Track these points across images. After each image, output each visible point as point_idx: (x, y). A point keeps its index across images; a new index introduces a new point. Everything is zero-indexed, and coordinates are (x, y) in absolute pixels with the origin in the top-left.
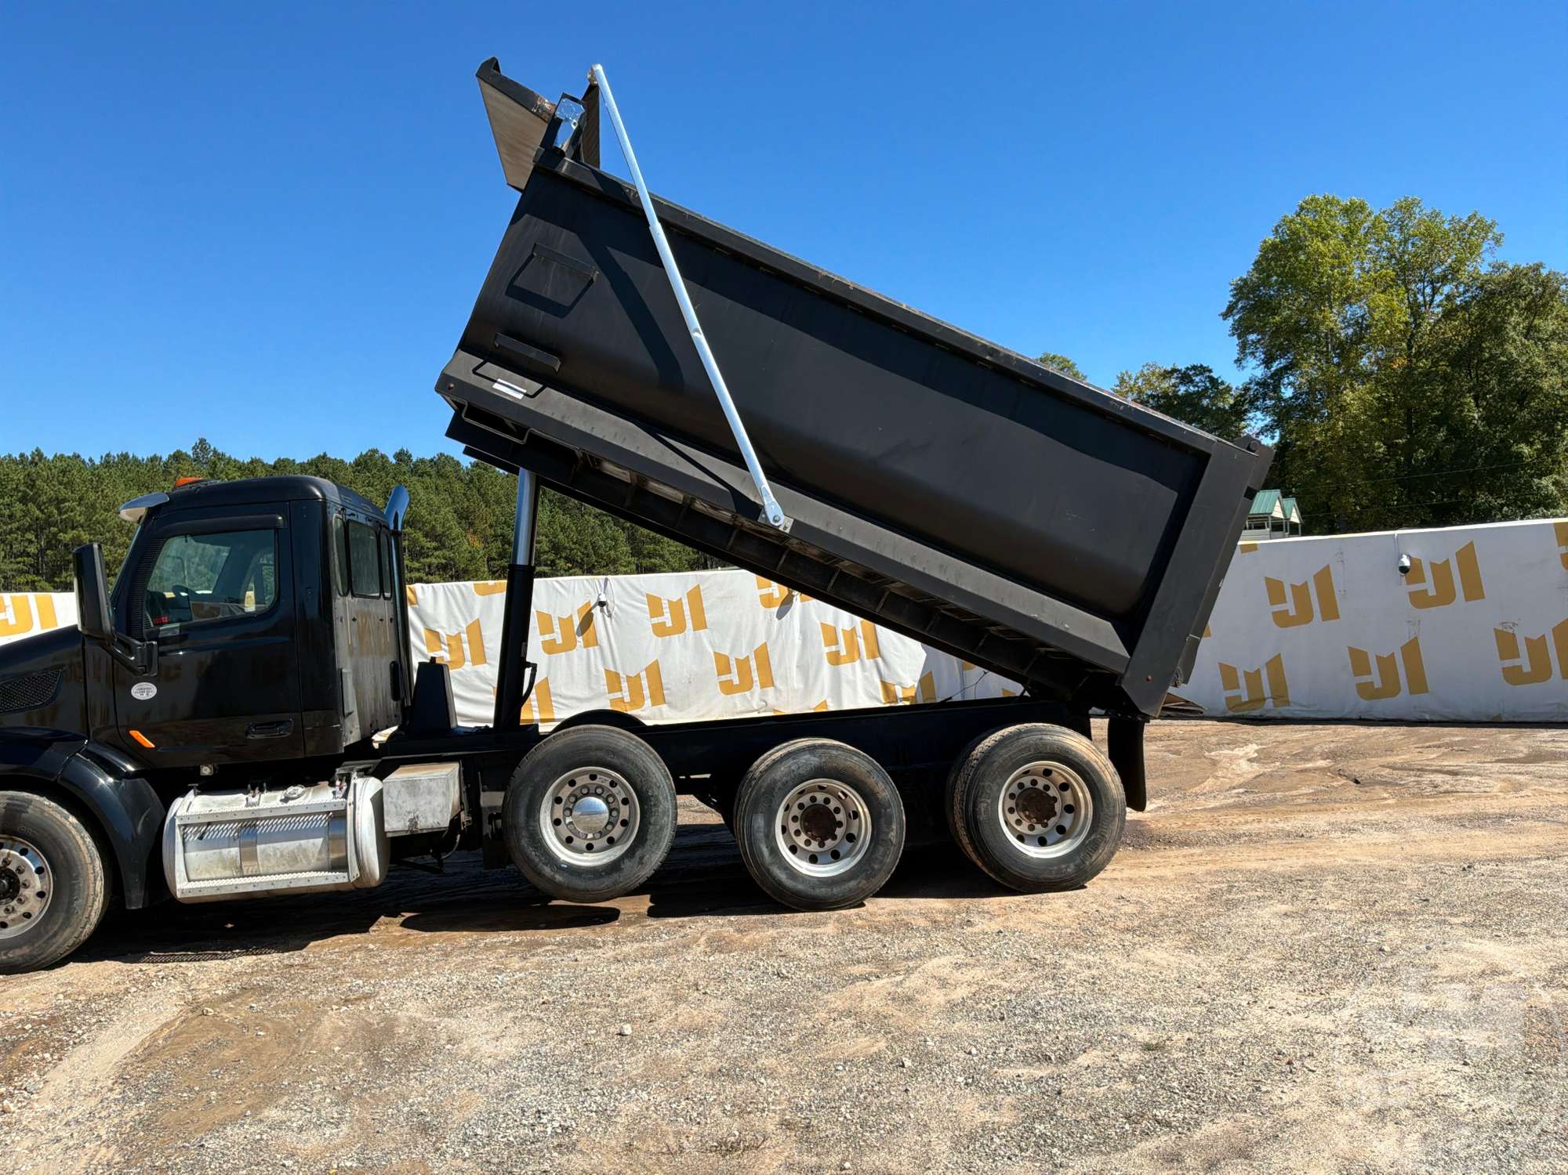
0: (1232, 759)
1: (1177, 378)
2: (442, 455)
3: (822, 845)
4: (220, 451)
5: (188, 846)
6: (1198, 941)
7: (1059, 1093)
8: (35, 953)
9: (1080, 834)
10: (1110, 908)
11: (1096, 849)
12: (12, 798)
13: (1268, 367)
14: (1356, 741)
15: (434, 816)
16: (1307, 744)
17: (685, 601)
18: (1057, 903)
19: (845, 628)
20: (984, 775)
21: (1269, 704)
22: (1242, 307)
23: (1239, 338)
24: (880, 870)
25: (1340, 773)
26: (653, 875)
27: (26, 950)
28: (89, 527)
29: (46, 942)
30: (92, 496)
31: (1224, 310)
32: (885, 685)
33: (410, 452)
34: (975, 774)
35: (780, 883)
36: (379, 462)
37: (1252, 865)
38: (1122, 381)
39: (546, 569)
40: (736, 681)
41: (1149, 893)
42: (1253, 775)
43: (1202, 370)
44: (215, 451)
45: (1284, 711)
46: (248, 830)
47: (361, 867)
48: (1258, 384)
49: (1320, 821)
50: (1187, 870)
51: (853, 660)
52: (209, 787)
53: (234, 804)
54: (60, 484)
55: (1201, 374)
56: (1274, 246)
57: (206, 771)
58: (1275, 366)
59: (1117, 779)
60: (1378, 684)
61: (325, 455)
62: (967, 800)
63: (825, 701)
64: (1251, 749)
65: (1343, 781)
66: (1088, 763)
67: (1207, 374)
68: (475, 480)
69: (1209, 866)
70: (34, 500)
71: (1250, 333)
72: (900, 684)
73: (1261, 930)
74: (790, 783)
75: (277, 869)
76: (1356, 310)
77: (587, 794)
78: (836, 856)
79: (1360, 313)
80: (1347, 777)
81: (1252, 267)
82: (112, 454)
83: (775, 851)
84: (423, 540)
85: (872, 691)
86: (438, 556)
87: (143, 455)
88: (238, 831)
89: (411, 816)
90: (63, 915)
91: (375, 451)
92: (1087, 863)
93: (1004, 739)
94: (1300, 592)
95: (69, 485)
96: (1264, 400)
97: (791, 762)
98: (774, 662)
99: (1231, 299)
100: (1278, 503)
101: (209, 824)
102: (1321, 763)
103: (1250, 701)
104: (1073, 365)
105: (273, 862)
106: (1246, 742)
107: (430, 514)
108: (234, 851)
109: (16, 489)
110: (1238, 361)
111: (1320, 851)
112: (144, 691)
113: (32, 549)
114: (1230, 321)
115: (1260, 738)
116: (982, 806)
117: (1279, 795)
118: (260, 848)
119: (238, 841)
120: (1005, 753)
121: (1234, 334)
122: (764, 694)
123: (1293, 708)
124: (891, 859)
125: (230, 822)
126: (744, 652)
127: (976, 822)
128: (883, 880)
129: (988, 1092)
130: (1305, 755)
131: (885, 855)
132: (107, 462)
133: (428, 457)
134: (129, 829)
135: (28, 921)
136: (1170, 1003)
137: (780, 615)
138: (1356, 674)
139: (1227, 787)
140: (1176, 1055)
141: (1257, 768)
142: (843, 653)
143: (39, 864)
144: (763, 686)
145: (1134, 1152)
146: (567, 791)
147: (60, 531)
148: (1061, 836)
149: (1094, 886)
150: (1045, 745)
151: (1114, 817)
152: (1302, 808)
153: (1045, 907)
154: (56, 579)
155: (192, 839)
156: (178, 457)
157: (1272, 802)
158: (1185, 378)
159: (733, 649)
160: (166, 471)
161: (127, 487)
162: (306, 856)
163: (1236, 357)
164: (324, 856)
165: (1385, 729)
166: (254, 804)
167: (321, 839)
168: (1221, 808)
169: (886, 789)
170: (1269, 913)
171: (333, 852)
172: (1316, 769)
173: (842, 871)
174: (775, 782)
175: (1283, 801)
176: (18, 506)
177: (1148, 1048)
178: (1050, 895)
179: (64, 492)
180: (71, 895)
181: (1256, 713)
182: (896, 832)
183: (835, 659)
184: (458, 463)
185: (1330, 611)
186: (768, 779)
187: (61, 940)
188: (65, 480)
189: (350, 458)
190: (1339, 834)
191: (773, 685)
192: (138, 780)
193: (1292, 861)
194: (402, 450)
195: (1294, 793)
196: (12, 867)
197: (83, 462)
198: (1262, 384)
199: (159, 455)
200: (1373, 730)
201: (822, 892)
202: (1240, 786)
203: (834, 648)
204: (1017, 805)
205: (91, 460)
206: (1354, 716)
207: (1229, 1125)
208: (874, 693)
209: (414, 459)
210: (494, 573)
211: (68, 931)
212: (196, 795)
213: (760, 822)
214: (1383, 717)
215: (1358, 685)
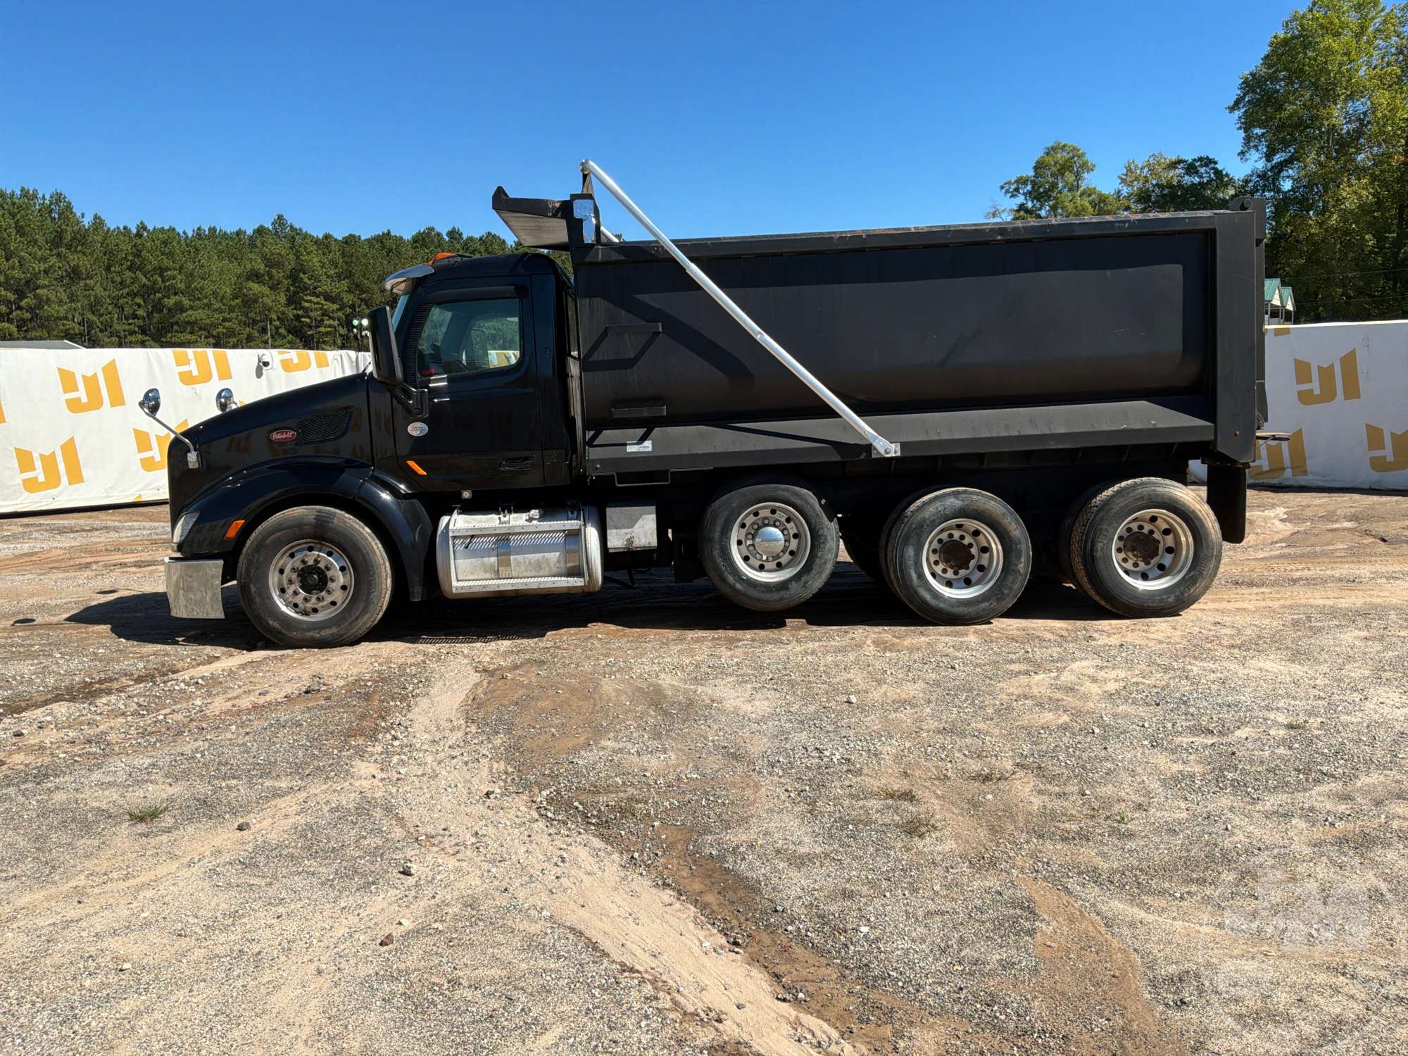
0: (1265, 519)
1: (1182, 168)
2: (489, 234)
3: (956, 573)
4: (297, 226)
5: (457, 555)
6: (1297, 656)
7: (1233, 754)
8: (342, 632)
9: (1180, 571)
10: (1210, 630)
11: (1194, 584)
12: (319, 511)
13: (1268, 161)
14: (1372, 507)
15: (646, 537)
16: (1330, 508)
18: (1161, 626)
20: (1102, 519)
21: (1288, 473)
22: (1248, 101)
23: (1245, 132)
24: (1008, 595)
25: (1367, 533)
26: (817, 593)
27: (334, 630)
28: (189, 292)
29: (350, 624)
30: (190, 266)
31: (1232, 104)
33: (461, 230)
34: (1093, 520)
35: (925, 602)
36: (435, 239)
37: (1320, 602)
38: (1129, 170)
41: (1240, 620)
42: (1289, 533)
43: (1207, 162)
44: (292, 227)
45: (1302, 480)
46: (503, 543)
47: (590, 576)
48: (1259, 176)
49: (1365, 571)
50: (1263, 604)
52: (469, 508)
53: (489, 522)
54: (163, 254)
55: (1206, 165)
56: (1285, 42)
57: (466, 495)
58: (1278, 158)
59: (1217, 526)
60: (1390, 458)
62: (1086, 542)
64: (1281, 511)
65: (1372, 540)
66: (1193, 512)
67: (1212, 165)
69: (1282, 602)
70: (140, 268)
71: (1254, 127)
73: (1349, 649)
74: (937, 521)
75: (526, 574)
76: (1360, 105)
77: (767, 525)
78: (968, 583)
79: (1362, 109)
80: (1374, 536)
81: (1261, 62)
82: (203, 227)
83: (921, 576)
87: (230, 228)
88: (494, 543)
89: (628, 537)
90: (363, 604)
91: (432, 229)
92: (1186, 595)
93: (1122, 490)
94: (1326, 374)
95: (171, 255)
96: (1263, 192)
97: (938, 504)
99: (1239, 92)
100: (1277, 292)
101: (473, 537)
102: (1347, 524)
103: (1270, 471)
104: (1083, 154)
105: (523, 568)
106: (1273, 506)
108: (493, 559)
109: (125, 259)
110: (1242, 153)
111: (1375, 593)
112: (417, 429)
113: (141, 312)
114: (1238, 113)
115: (1285, 502)
116: (1099, 546)
117: (1318, 549)
118: (512, 557)
119: (495, 552)
120: (1121, 502)
121: (1240, 128)
123: (1309, 477)
124: (1018, 585)
125: (488, 535)
127: (1093, 558)
128: (1010, 602)
129: (1173, 752)
130: (1330, 517)
131: (1013, 582)
132: (199, 233)
133: (477, 236)
134: (410, 537)
135: (333, 608)
136: (1295, 698)
138: (1370, 449)
139: (1270, 541)
140: (1316, 732)
141: (1289, 528)
143: (343, 564)
145: (1313, 792)
146: (751, 519)
147: (164, 297)
148: (1161, 572)
149: (1188, 615)
150: (1157, 496)
151: (1212, 557)
152: (1342, 560)
153: (1152, 629)
154: (163, 339)
155: (460, 548)
156: (260, 231)
157: (1315, 555)
158: (1191, 168)
160: (253, 245)
161: (220, 258)
162: (548, 564)
163: (1239, 149)
164: (562, 565)
165: (1395, 498)
166: (505, 522)
167: (557, 554)
168: (1271, 558)
169: (1017, 528)
170: (1351, 636)
171: (570, 562)
172: (1344, 529)
173: (976, 594)
174: (924, 520)
175: (1324, 554)
176: (128, 274)
177: (1290, 727)
178: (1153, 620)
179: (166, 262)
180: (369, 589)
181: (1275, 481)
182: (1024, 565)
184: (504, 241)
185: (1352, 391)
186: (919, 517)
187: (361, 624)
188: (167, 250)
189: (408, 236)
190: (1384, 580)
192: (414, 500)
193: (1353, 600)
194: (454, 228)
195: (1331, 547)
196: (321, 565)
197: (178, 234)
198: (1263, 176)
199: (243, 229)
200: (1384, 499)
201: (961, 610)
202: (1281, 541)
204: (1125, 546)
205: (184, 233)
206: (1366, 486)
207: (1382, 778)
209: (465, 237)
211: (367, 616)
212: (459, 514)
213: (910, 552)
214: (1392, 487)
215: (1371, 459)
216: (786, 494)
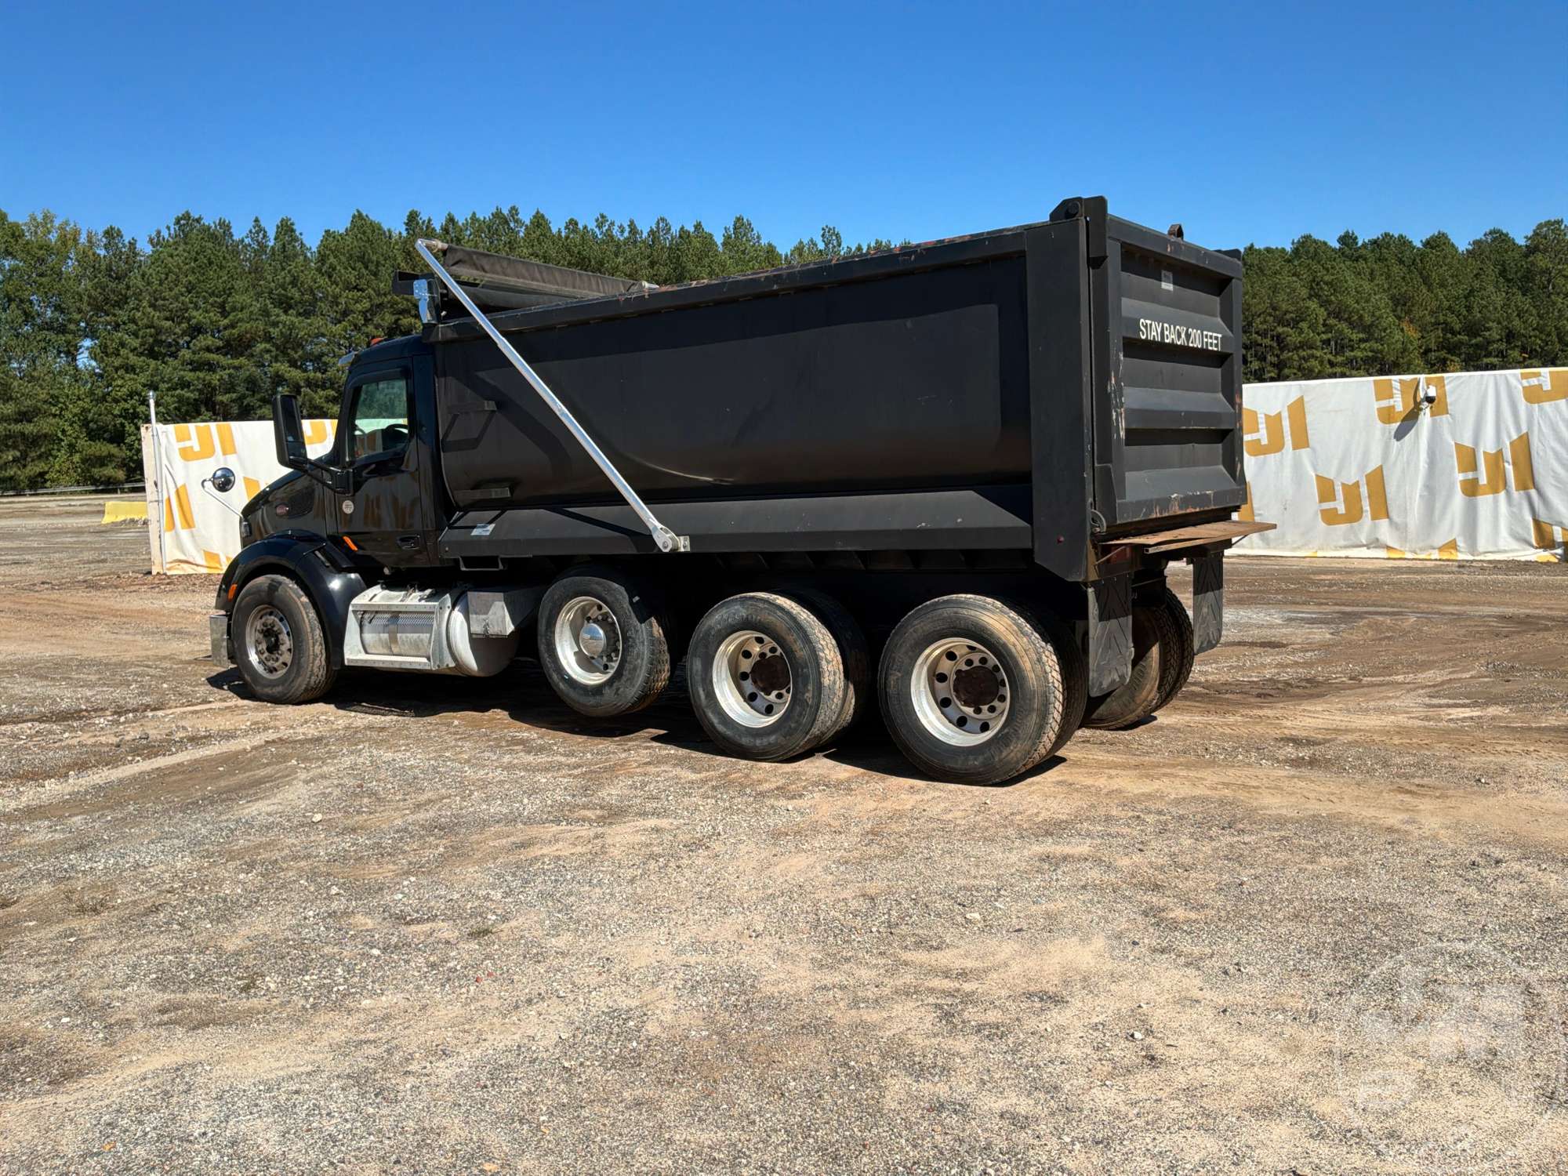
2: (1387, 235)
11: (1007, 745)
12: (273, 580)
15: (497, 625)
17: (1285, 414)
19: (1489, 451)
20: (896, 646)
32: (1537, 523)
33: (1356, 234)
35: (713, 727)
39: (1495, 360)
40: (1342, 509)
46: (396, 621)
51: (1496, 491)
57: (386, 571)
61: (1252, 245)
63: (1455, 540)
66: (1004, 645)
68: (1418, 261)
72: (1560, 524)
74: (723, 631)
75: (406, 653)
84: (1347, 331)
85: (1521, 531)
86: (1365, 349)
88: (391, 620)
89: (486, 623)
90: (297, 667)
93: (923, 609)
97: (724, 611)
98: (1391, 490)
101: (377, 612)
105: (404, 646)
107: (1357, 302)
108: (387, 635)
112: (348, 507)
116: (895, 680)
118: (399, 635)
119: (389, 628)
120: (917, 624)
122: (1375, 528)
125: (389, 612)
126: (1352, 475)
127: (887, 694)
135: (283, 669)
137: (1400, 435)
142: (1483, 480)
144: (1375, 517)
150: (960, 620)
155: (366, 623)
159: (1339, 472)
166: (404, 602)
169: (803, 648)
173: (765, 725)
174: (711, 628)
180: (302, 654)
182: (811, 694)
183: (1471, 489)
186: (706, 624)
187: (298, 685)
189: (1289, 245)
191: (1388, 516)
194: (1348, 232)
196: (276, 629)
203: (1470, 475)
208: (1526, 536)
210: (1433, 365)
212: (380, 588)
213: (700, 666)
216: (599, 588)
